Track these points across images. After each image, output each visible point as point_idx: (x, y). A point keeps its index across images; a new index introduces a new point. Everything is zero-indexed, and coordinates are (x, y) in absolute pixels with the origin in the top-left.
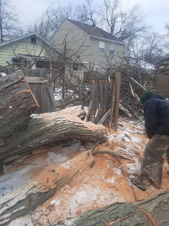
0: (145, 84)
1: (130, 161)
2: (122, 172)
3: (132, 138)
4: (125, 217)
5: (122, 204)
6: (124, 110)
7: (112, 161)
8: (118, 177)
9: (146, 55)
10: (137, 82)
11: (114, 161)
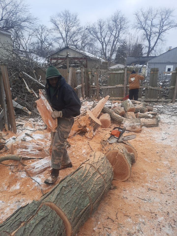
0: (40, 78)
1: (35, 160)
2: (27, 174)
3: (34, 136)
4: (28, 218)
5: (25, 207)
6: (22, 109)
7: (14, 166)
8: (23, 180)
9: (37, 48)
10: (31, 77)
11: (16, 166)
